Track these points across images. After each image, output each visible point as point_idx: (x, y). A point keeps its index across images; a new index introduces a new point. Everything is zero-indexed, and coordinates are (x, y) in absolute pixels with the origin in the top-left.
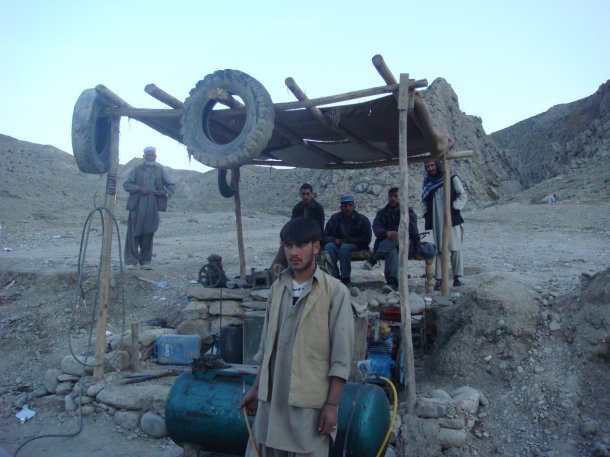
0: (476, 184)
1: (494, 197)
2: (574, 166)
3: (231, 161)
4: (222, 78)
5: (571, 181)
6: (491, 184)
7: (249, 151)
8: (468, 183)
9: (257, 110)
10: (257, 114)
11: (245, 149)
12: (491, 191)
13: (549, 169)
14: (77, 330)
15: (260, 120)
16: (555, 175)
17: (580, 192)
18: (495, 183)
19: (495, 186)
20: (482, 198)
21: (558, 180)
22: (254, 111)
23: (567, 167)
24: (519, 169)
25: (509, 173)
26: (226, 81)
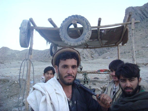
0: (88, 54)
1: (92, 57)
2: (111, 50)
3: (79, 44)
4: (75, 17)
5: (111, 54)
6: (91, 54)
7: (85, 41)
8: (86, 54)
9: (88, 28)
10: (88, 29)
11: (84, 40)
12: (92, 56)
13: (105, 51)
14: (10, 98)
15: (89, 31)
16: (107, 52)
17: (114, 56)
18: (92, 54)
19: (93, 55)
20: (90, 57)
21: (108, 53)
22: (87, 28)
23: (110, 50)
24: (98, 51)
25: (95, 52)
26: (76, 18)
